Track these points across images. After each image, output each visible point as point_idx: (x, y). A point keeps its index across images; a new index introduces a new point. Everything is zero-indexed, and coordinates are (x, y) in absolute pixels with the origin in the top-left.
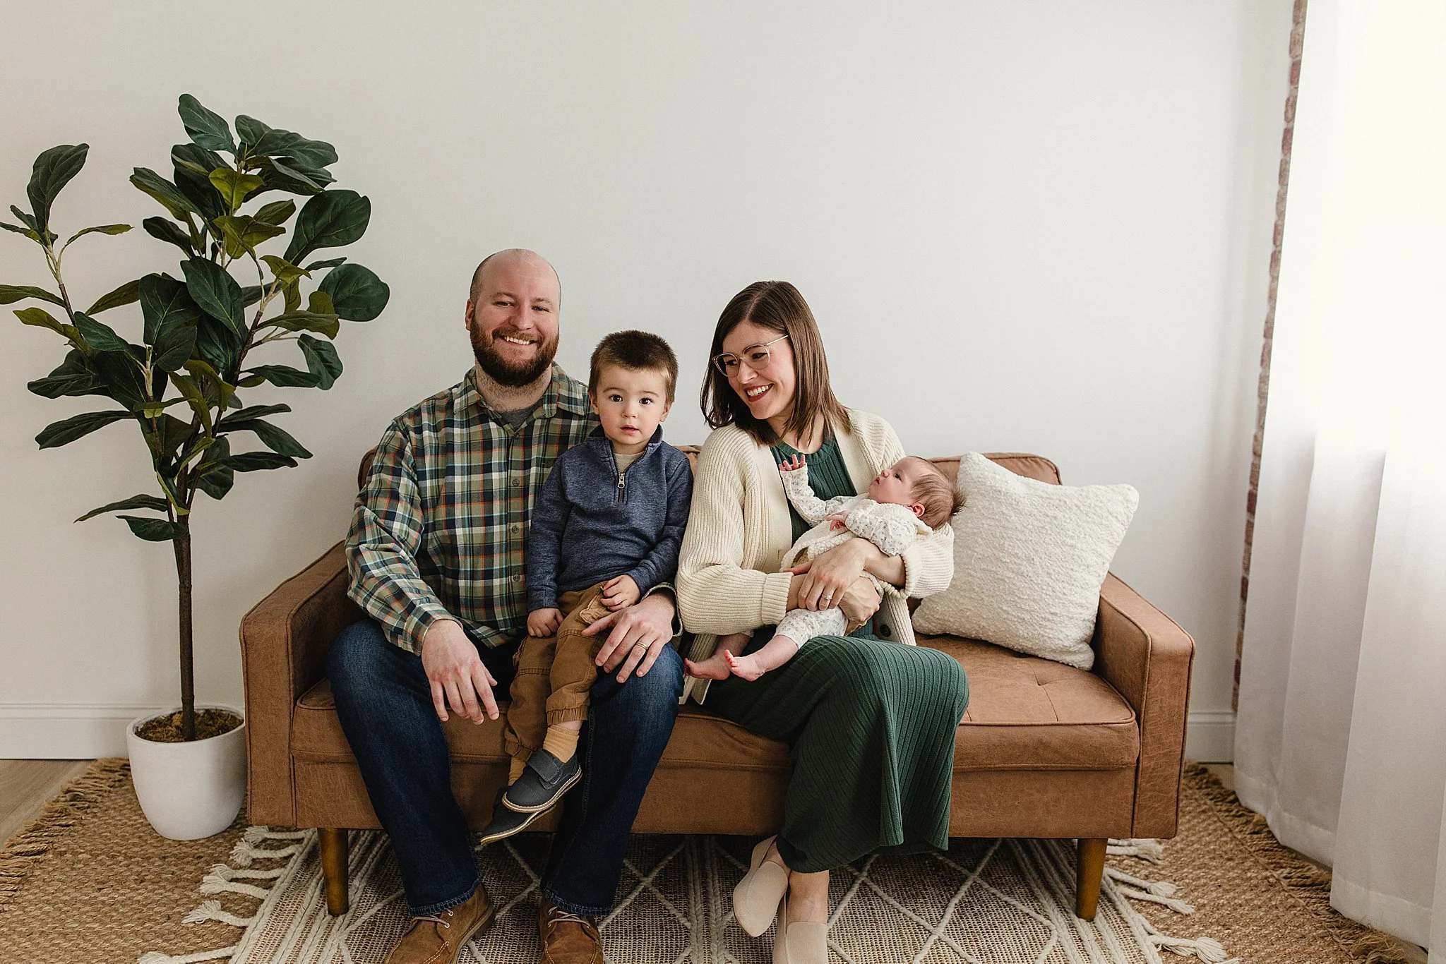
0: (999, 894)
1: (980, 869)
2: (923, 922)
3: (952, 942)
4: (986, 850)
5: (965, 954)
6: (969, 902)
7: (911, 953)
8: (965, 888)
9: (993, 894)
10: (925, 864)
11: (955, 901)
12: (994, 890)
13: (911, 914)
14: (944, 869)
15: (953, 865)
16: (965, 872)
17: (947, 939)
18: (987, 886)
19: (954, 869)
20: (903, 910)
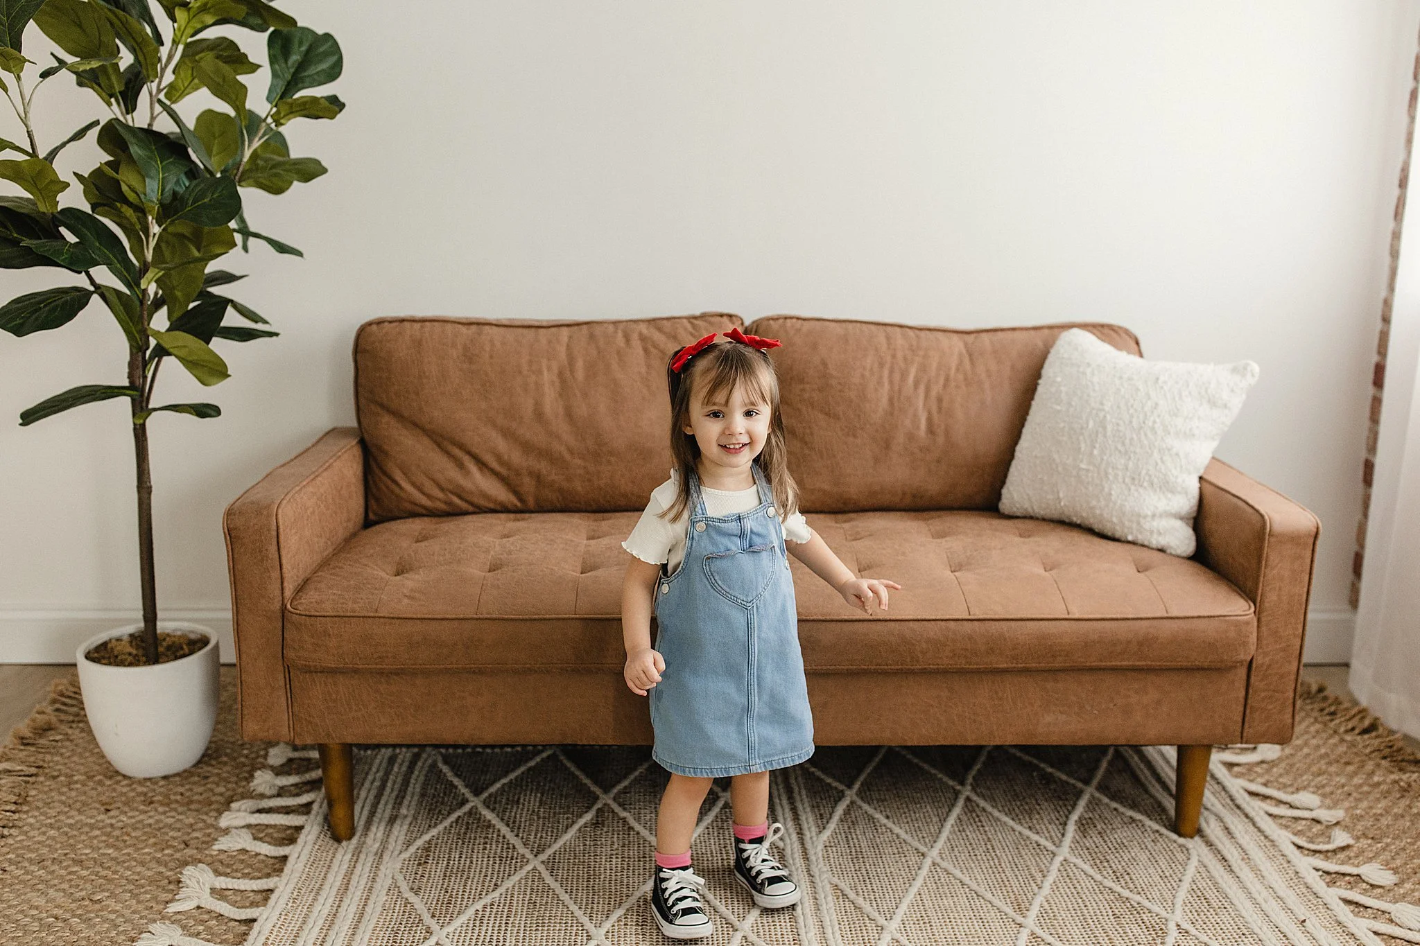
0: (1122, 809)
1: (1095, 782)
2: (1043, 842)
3: (1079, 862)
4: (1098, 762)
5: (1098, 877)
6: (1090, 818)
7: (1038, 876)
8: (1082, 803)
9: (1115, 809)
10: (1033, 776)
11: (1074, 817)
12: (1114, 805)
13: (1027, 832)
14: (1055, 782)
15: (1064, 777)
16: (1080, 785)
17: (1073, 859)
18: (1106, 800)
19: (1067, 783)
20: (1018, 828)
